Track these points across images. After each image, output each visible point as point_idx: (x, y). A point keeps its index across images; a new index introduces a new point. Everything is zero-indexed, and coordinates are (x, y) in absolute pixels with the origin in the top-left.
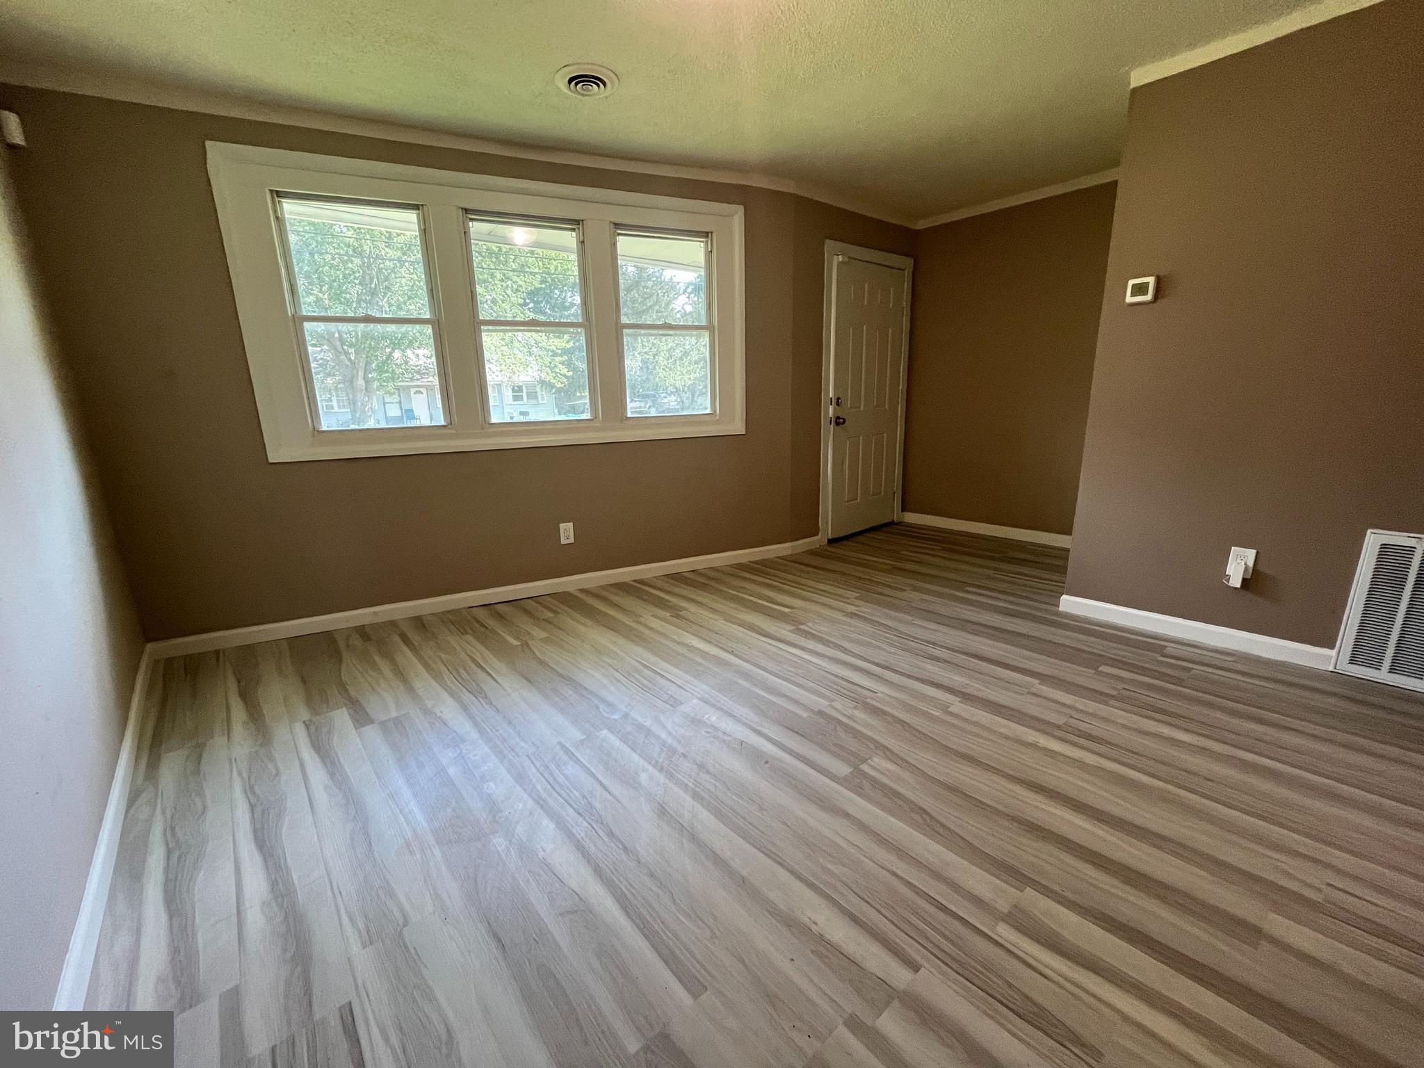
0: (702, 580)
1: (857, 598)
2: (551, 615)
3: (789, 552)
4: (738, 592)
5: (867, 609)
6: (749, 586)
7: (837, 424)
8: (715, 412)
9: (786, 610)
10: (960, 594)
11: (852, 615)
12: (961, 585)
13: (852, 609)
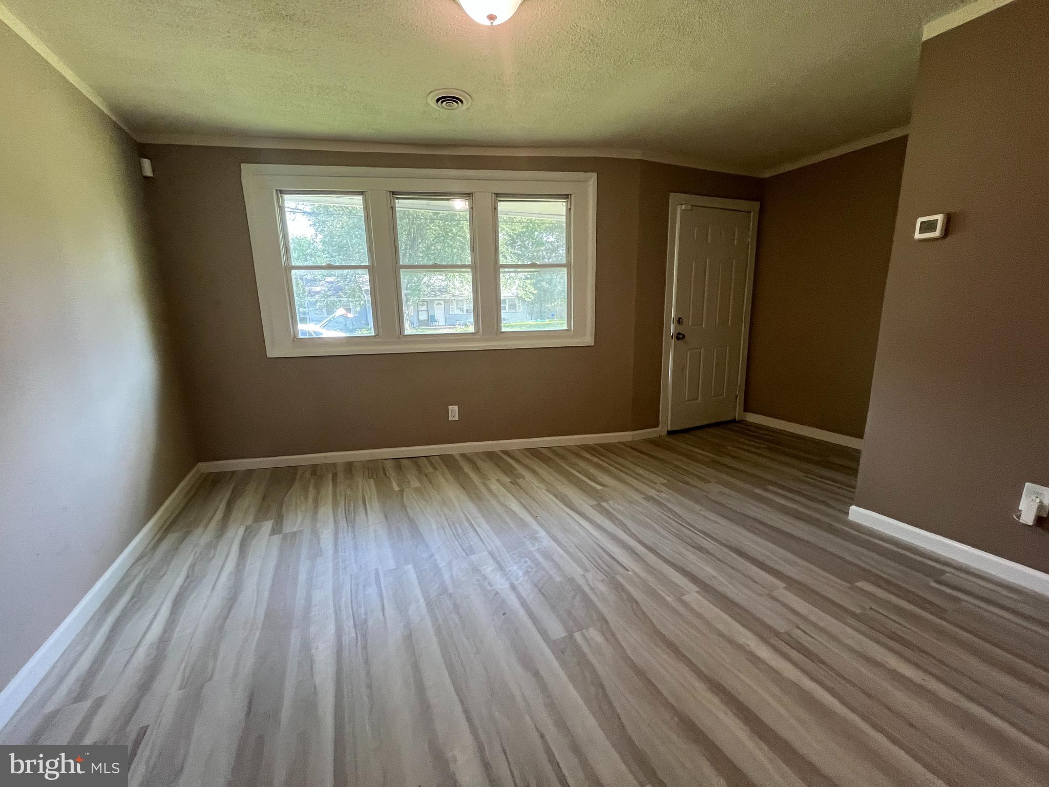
1: (664, 484)
3: (630, 439)
4: (571, 468)
5: (666, 496)
7: (678, 338)
8: (570, 328)
10: (758, 491)
11: (649, 498)
13: (653, 493)
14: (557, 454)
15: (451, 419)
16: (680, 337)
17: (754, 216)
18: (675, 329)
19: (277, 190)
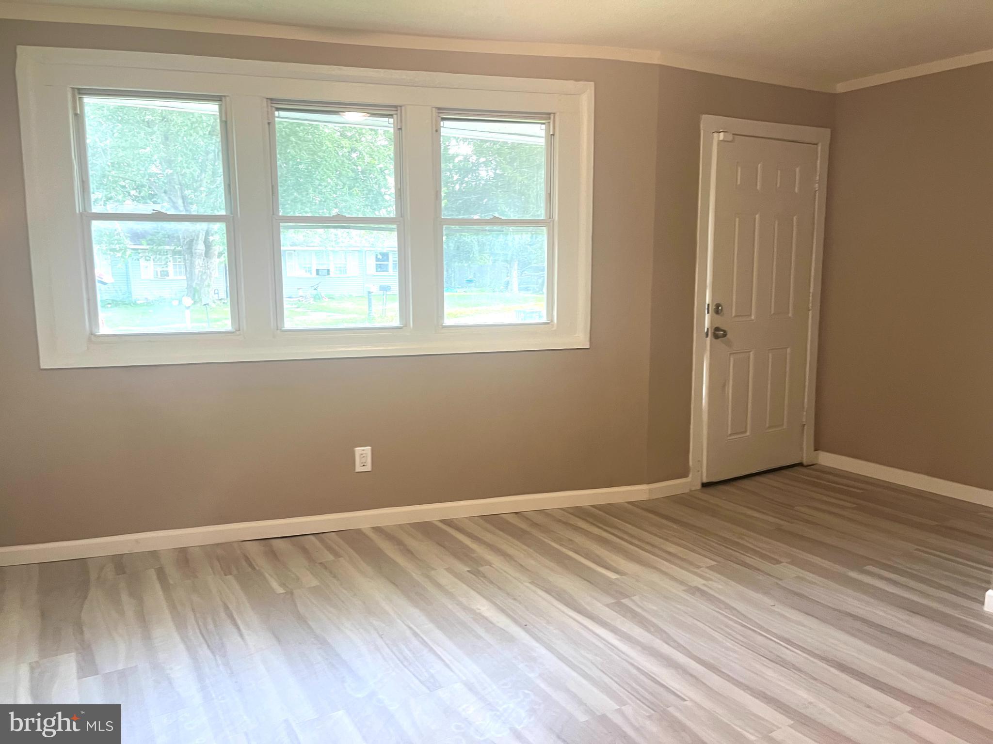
0: (523, 526)
1: (710, 568)
2: (331, 557)
3: (644, 497)
4: (561, 545)
5: (718, 585)
6: (579, 539)
7: (716, 337)
8: (552, 321)
9: (613, 576)
10: (853, 574)
11: (695, 591)
12: (859, 563)
13: (698, 582)
14: (535, 525)
15: (359, 469)
16: (718, 333)
17: (821, 150)
18: (712, 322)
19: (73, 88)
